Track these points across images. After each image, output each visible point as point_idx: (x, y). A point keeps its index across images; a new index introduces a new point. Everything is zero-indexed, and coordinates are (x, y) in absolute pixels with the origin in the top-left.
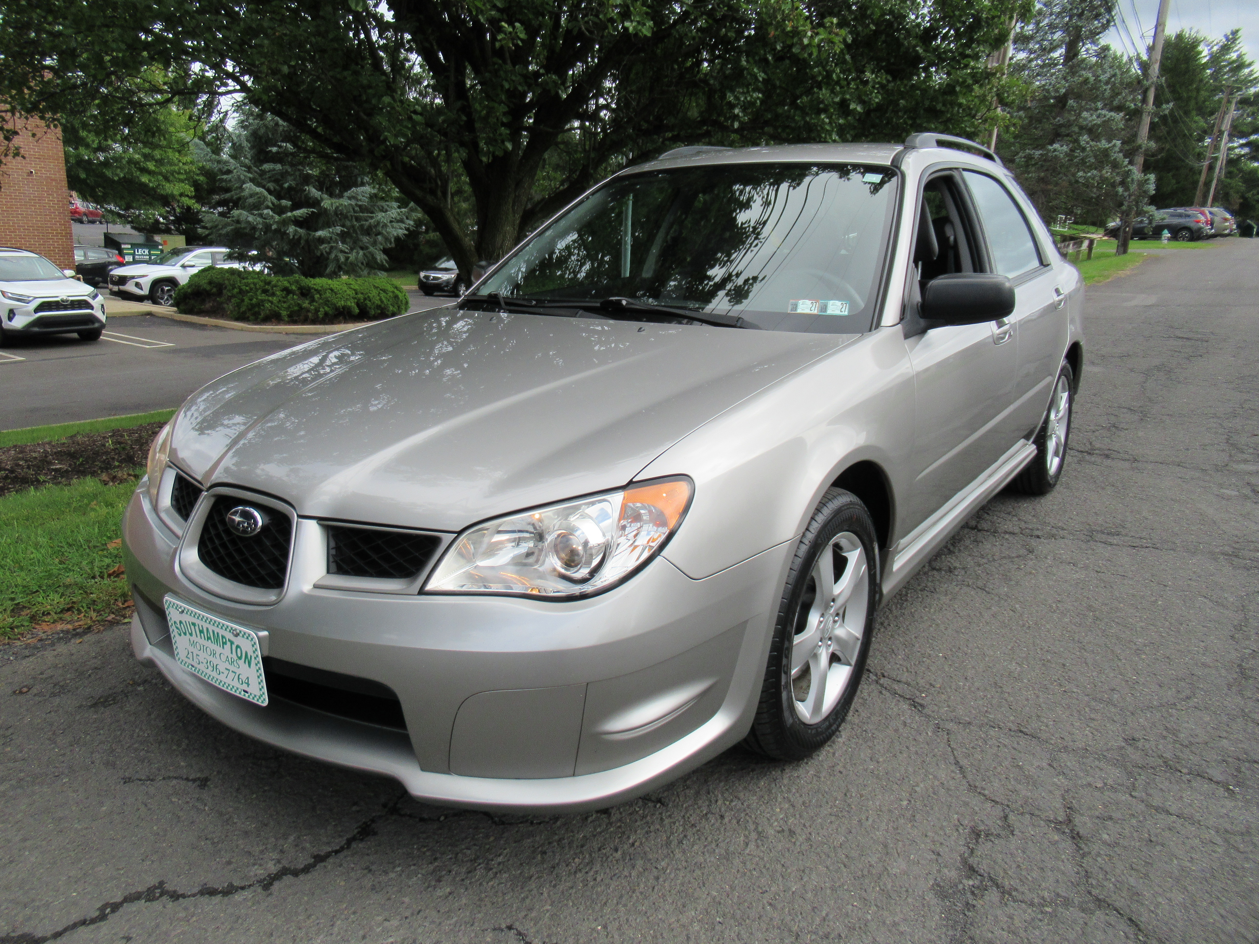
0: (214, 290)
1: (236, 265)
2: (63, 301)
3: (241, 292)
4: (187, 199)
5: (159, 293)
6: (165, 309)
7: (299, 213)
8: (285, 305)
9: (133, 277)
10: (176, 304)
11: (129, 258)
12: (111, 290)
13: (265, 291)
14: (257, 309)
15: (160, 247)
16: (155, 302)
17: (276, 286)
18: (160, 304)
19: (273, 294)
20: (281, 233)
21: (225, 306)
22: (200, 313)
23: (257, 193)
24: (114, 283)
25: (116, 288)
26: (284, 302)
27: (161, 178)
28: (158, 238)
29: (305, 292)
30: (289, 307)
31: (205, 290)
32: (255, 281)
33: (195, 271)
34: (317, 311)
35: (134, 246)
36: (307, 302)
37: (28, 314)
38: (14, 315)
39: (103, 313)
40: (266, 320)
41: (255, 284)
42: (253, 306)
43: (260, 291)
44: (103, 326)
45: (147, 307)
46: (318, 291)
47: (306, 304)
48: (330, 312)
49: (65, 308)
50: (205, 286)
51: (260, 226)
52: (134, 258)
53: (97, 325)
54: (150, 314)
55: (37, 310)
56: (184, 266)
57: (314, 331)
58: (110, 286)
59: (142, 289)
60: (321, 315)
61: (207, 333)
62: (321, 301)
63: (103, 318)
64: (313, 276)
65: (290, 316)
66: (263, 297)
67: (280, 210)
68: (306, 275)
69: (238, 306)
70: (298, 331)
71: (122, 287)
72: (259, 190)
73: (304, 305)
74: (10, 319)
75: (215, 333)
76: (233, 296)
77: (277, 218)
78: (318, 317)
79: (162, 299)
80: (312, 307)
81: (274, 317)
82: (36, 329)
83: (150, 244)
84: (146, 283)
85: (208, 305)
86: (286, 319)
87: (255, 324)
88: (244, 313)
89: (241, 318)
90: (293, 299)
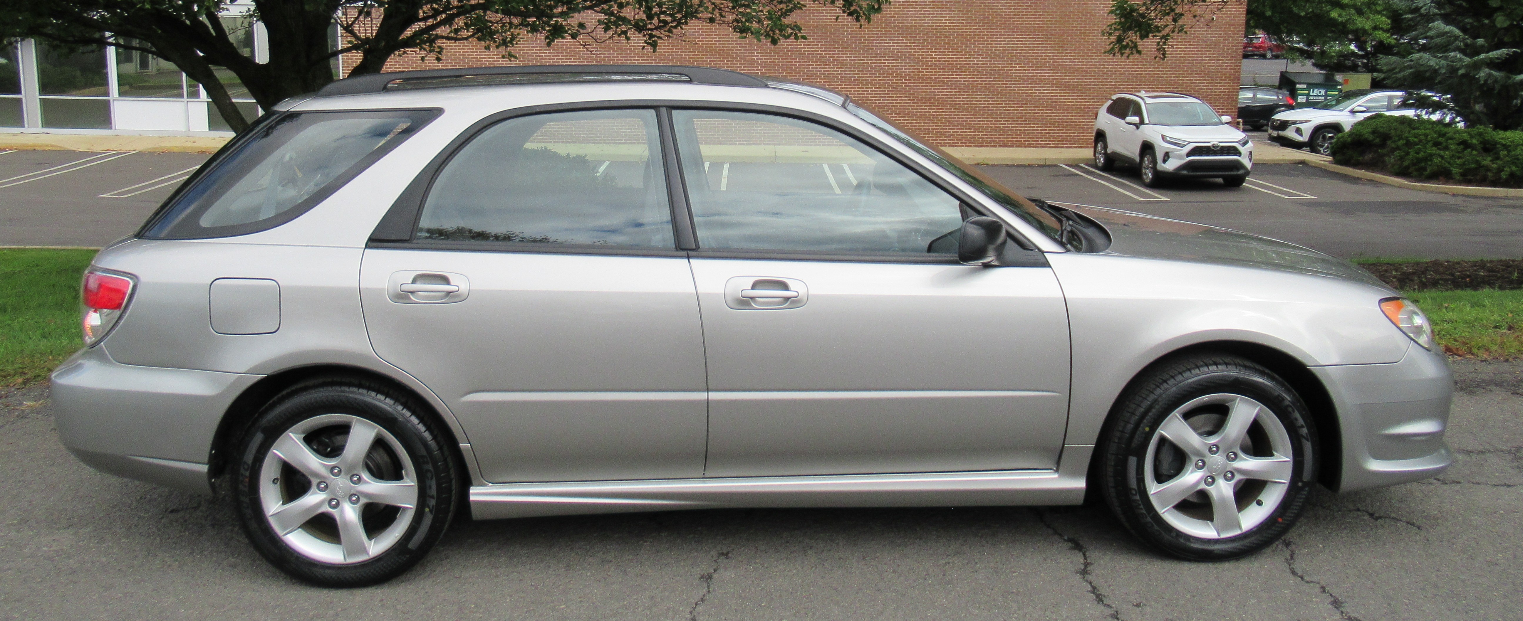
0: (1377, 140)
1: (1410, 113)
2: (1214, 146)
3: (1409, 144)
4: (1381, 32)
5: (1319, 141)
6: (1321, 159)
7: (1494, 54)
8: (1459, 162)
9: (1295, 123)
10: (1333, 154)
11: (1302, 99)
12: (1270, 135)
13: (1437, 144)
14: (1423, 164)
15: (1339, 87)
16: (1314, 149)
17: (1451, 139)
18: (1318, 152)
19: (1446, 148)
20: (1469, 78)
21: (1387, 158)
22: (1357, 165)
23: (1447, 33)
24: (1274, 128)
25: (1275, 133)
26: (1459, 158)
27: (1353, 11)
28: (1339, 77)
29: (1488, 148)
30: (1464, 164)
31: (1366, 140)
32: (1427, 131)
33: (1361, 117)
34: (1500, 170)
35: (1311, 86)
36: (1489, 159)
37: (1180, 157)
38: (1169, 157)
39: (1250, 160)
40: (1433, 177)
41: (1426, 135)
42: (1420, 160)
43: (1431, 144)
44: (1248, 173)
45: (1304, 155)
46: (1505, 147)
47: (1487, 161)
48: (1518, 173)
49: (1215, 153)
50: (1367, 136)
51: (1443, 71)
52: (1307, 99)
53: (1241, 172)
54: (1303, 162)
55: (1188, 155)
56: (1353, 112)
57: (1491, 194)
58: (1270, 131)
59: (1301, 135)
60: (1504, 176)
61: (1358, 188)
62: (1508, 159)
63: (1248, 165)
64: (1505, 129)
65: (1463, 175)
66: (1434, 150)
67: (1471, 51)
68: (1498, 127)
69: (1402, 159)
70: (1470, 193)
71: (1281, 133)
72: (1448, 28)
73: (1484, 163)
74: (1165, 161)
75: (1368, 189)
76: (1398, 148)
77: (1467, 60)
78: (1500, 178)
79: (1322, 146)
80: (1495, 166)
81: (1442, 175)
82: (1185, 172)
83: (1329, 83)
84: (1307, 129)
85: (1368, 157)
86: (1458, 177)
87: (1418, 182)
88: (1408, 167)
89: (1403, 173)
90: (1471, 154)
